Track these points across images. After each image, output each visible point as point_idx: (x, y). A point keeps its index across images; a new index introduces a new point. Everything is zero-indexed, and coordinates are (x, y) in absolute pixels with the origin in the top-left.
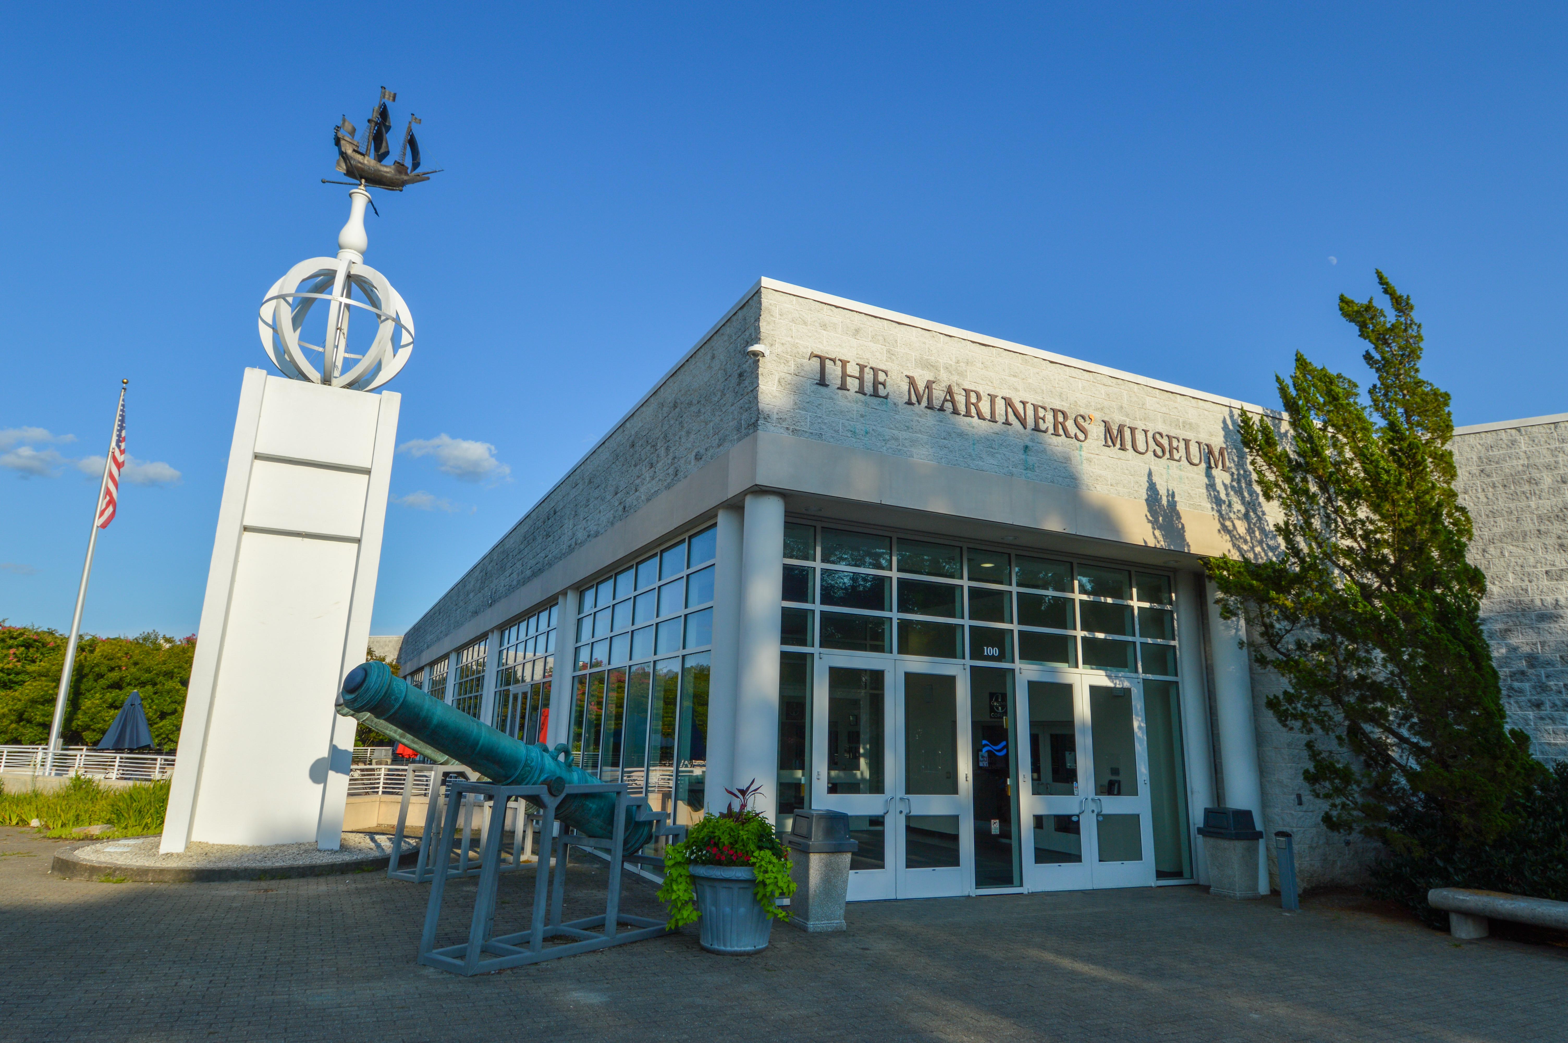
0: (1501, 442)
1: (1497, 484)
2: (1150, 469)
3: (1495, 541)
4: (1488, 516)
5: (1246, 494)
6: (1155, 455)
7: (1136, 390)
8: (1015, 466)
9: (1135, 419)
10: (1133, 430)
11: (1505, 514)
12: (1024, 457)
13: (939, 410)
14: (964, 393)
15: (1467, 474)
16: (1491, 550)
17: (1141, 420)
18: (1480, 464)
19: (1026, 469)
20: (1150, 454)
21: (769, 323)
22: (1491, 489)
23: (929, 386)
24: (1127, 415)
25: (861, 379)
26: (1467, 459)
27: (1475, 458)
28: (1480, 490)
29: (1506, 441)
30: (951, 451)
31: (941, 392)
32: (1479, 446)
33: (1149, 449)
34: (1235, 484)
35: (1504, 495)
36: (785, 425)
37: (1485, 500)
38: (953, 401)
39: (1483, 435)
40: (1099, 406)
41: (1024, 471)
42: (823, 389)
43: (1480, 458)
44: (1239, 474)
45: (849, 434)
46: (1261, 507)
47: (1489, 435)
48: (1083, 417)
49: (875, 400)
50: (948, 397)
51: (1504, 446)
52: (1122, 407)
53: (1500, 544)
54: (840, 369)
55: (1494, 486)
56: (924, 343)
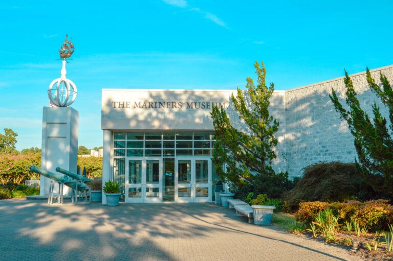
7: (197, 93)
8: (161, 117)
10: (195, 103)
12: (164, 114)
13: (142, 108)
14: (148, 103)
19: (164, 117)
23: (140, 103)
24: (194, 100)
25: (123, 105)
29: (305, 91)
30: (145, 116)
33: (200, 107)
36: (107, 117)
38: (145, 105)
39: (302, 89)
40: (186, 99)
42: (115, 109)
45: (121, 116)
48: (181, 103)
49: (127, 108)
54: (118, 103)
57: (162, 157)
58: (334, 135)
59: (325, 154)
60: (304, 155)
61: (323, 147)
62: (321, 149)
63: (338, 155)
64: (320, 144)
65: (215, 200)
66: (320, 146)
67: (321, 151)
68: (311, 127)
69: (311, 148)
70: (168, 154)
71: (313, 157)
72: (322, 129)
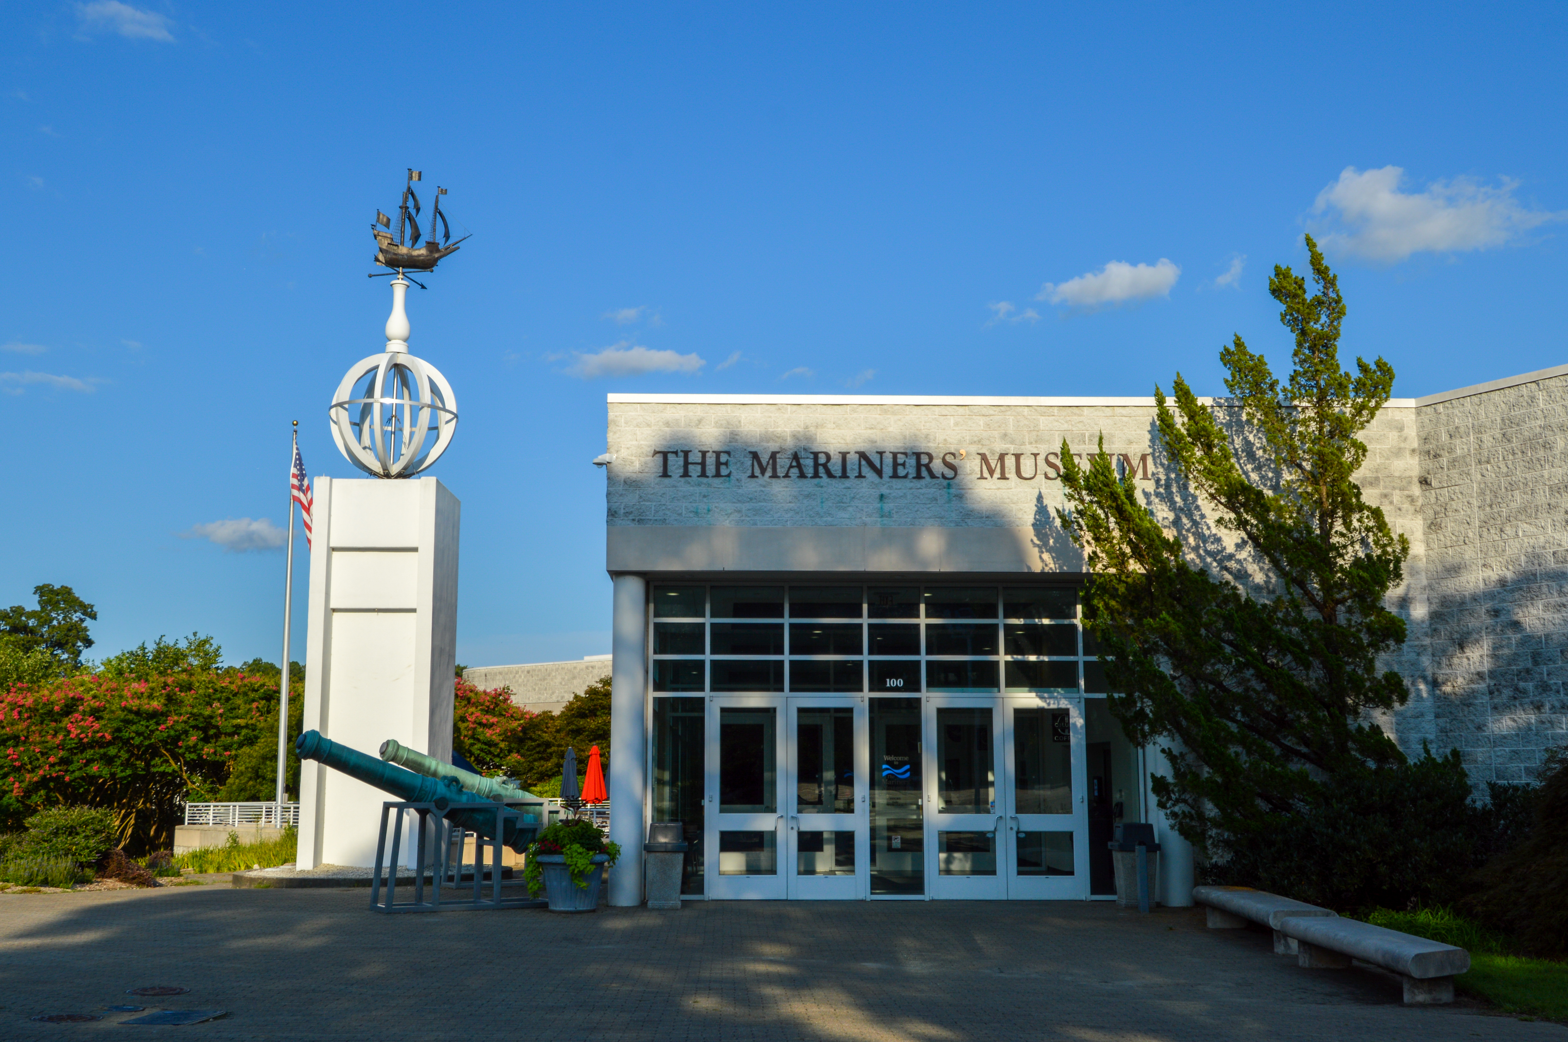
0: (1521, 399)
1: (1516, 451)
2: (1040, 493)
3: (1511, 519)
4: (1506, 488)
5: (1178, 499)
6: (1047, 477)
7: (1026, 413)
8: (869, 515)
9: (1023, 444)
10: (1018, 457)
11: (1521, 485)
12: (879, 505)
13: (784, 477)
14: (812, 456)
15: (1491, 439)
16: (1509, 530)
17: (1031, 443)
18: (1503, 426)
19: (882, 516)
20: (1040, 477)
21: (615, 433)
22: (1511, 457)
23: (774, 456)
24: (1012, 442)
25: (703, 464)
26: (1492, 422)
27: (1499, 421)
28: (1501, 459)
29: (1526, 398)
30: (798, 513)
31: (786, 460)
32: (1503, 405)
33: (1038, 472)
34: (1162, 490)
35: (1522, 463)
36: (631, 517)
37: (1505, 470)
38: (799, 466)
39: (1507, 391)
40: (976, 439)
41: (879, 519)
42: (666, 481)
43: (1503, 420)
44: (1168, 479)
45: (691, 515)
46: (1200, 510)
47: (1512, 390)
48: (953, 454)
49: (717, 481)
50: (794, 464)
51: (1525, 404)
52: (1005, 435)
53: (1515, 522)
54: (682, 459)
55: (1514, 454)
56: (770, 417)
57: (867, 694)
65: (1112, 890)
70: (891, 683)
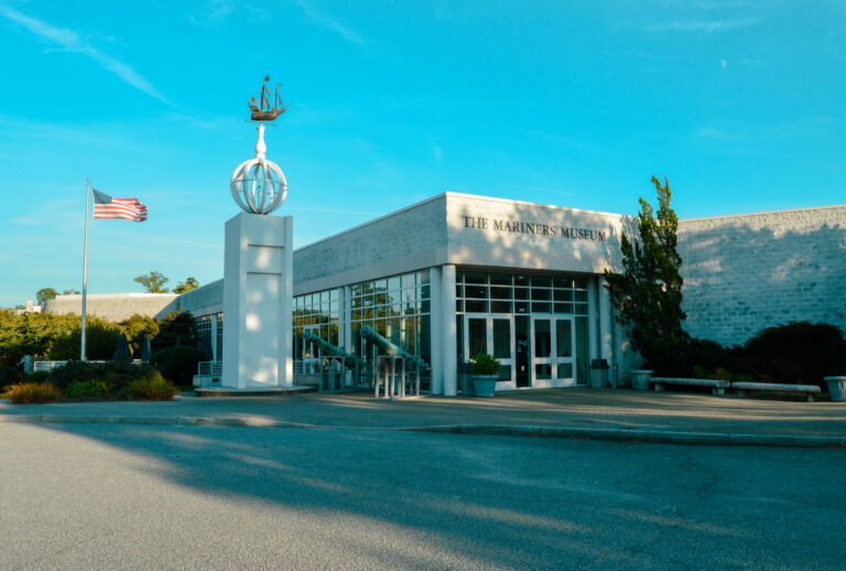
7: (573, 214)
9: (572, 225)
10: (572, 230)
13: (504, 230)
14: (513, 223)
17: (575, 225)
21: (449, 208)
23: (501, 222)
25: (479, 223)
31: (505, 224)
33: (577, 236)
36: (456, 242)
38: (509, 227)
40: (559, 222)
42: (467, 229)
48: (554, 227)
54: (472, 220)
56: (499, 207)
57: (514, 314)
58: (761, 288)
59: (745, 313)
60: (705, 313)
61: (739, 303)
62: (737, 305)
63: (766, 314)
64: (734, 299)
66: (736, 302)
67: (737, 309)
68: (718, 274)
69: (719, 304)
70: (521, 310)
71: (722, 317)
72: (738, 278)
